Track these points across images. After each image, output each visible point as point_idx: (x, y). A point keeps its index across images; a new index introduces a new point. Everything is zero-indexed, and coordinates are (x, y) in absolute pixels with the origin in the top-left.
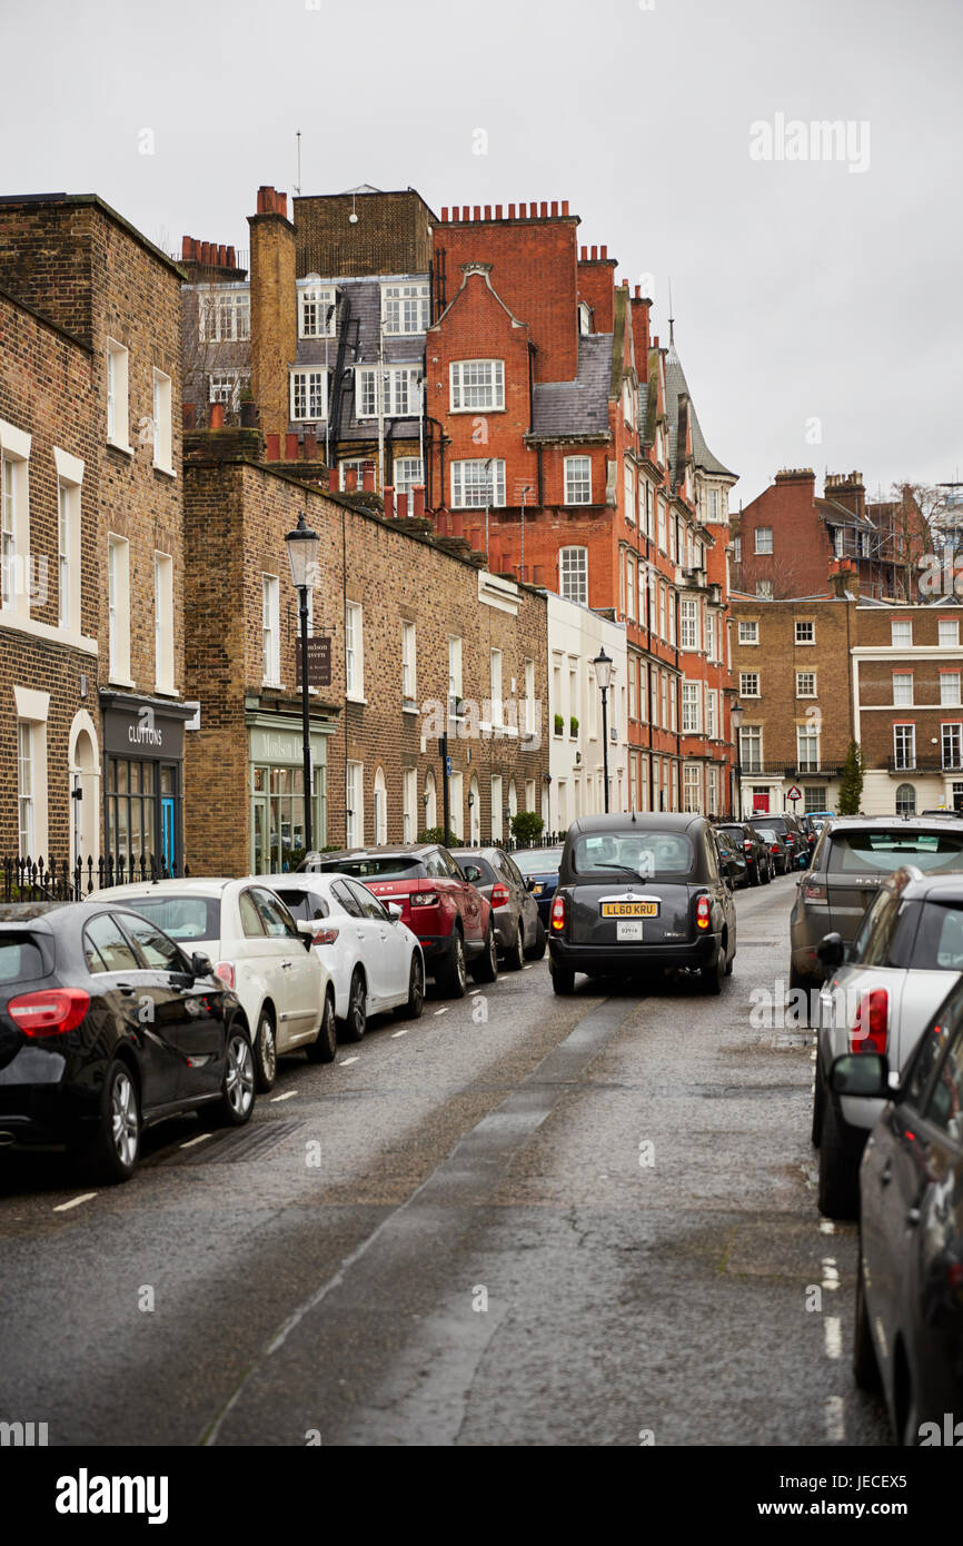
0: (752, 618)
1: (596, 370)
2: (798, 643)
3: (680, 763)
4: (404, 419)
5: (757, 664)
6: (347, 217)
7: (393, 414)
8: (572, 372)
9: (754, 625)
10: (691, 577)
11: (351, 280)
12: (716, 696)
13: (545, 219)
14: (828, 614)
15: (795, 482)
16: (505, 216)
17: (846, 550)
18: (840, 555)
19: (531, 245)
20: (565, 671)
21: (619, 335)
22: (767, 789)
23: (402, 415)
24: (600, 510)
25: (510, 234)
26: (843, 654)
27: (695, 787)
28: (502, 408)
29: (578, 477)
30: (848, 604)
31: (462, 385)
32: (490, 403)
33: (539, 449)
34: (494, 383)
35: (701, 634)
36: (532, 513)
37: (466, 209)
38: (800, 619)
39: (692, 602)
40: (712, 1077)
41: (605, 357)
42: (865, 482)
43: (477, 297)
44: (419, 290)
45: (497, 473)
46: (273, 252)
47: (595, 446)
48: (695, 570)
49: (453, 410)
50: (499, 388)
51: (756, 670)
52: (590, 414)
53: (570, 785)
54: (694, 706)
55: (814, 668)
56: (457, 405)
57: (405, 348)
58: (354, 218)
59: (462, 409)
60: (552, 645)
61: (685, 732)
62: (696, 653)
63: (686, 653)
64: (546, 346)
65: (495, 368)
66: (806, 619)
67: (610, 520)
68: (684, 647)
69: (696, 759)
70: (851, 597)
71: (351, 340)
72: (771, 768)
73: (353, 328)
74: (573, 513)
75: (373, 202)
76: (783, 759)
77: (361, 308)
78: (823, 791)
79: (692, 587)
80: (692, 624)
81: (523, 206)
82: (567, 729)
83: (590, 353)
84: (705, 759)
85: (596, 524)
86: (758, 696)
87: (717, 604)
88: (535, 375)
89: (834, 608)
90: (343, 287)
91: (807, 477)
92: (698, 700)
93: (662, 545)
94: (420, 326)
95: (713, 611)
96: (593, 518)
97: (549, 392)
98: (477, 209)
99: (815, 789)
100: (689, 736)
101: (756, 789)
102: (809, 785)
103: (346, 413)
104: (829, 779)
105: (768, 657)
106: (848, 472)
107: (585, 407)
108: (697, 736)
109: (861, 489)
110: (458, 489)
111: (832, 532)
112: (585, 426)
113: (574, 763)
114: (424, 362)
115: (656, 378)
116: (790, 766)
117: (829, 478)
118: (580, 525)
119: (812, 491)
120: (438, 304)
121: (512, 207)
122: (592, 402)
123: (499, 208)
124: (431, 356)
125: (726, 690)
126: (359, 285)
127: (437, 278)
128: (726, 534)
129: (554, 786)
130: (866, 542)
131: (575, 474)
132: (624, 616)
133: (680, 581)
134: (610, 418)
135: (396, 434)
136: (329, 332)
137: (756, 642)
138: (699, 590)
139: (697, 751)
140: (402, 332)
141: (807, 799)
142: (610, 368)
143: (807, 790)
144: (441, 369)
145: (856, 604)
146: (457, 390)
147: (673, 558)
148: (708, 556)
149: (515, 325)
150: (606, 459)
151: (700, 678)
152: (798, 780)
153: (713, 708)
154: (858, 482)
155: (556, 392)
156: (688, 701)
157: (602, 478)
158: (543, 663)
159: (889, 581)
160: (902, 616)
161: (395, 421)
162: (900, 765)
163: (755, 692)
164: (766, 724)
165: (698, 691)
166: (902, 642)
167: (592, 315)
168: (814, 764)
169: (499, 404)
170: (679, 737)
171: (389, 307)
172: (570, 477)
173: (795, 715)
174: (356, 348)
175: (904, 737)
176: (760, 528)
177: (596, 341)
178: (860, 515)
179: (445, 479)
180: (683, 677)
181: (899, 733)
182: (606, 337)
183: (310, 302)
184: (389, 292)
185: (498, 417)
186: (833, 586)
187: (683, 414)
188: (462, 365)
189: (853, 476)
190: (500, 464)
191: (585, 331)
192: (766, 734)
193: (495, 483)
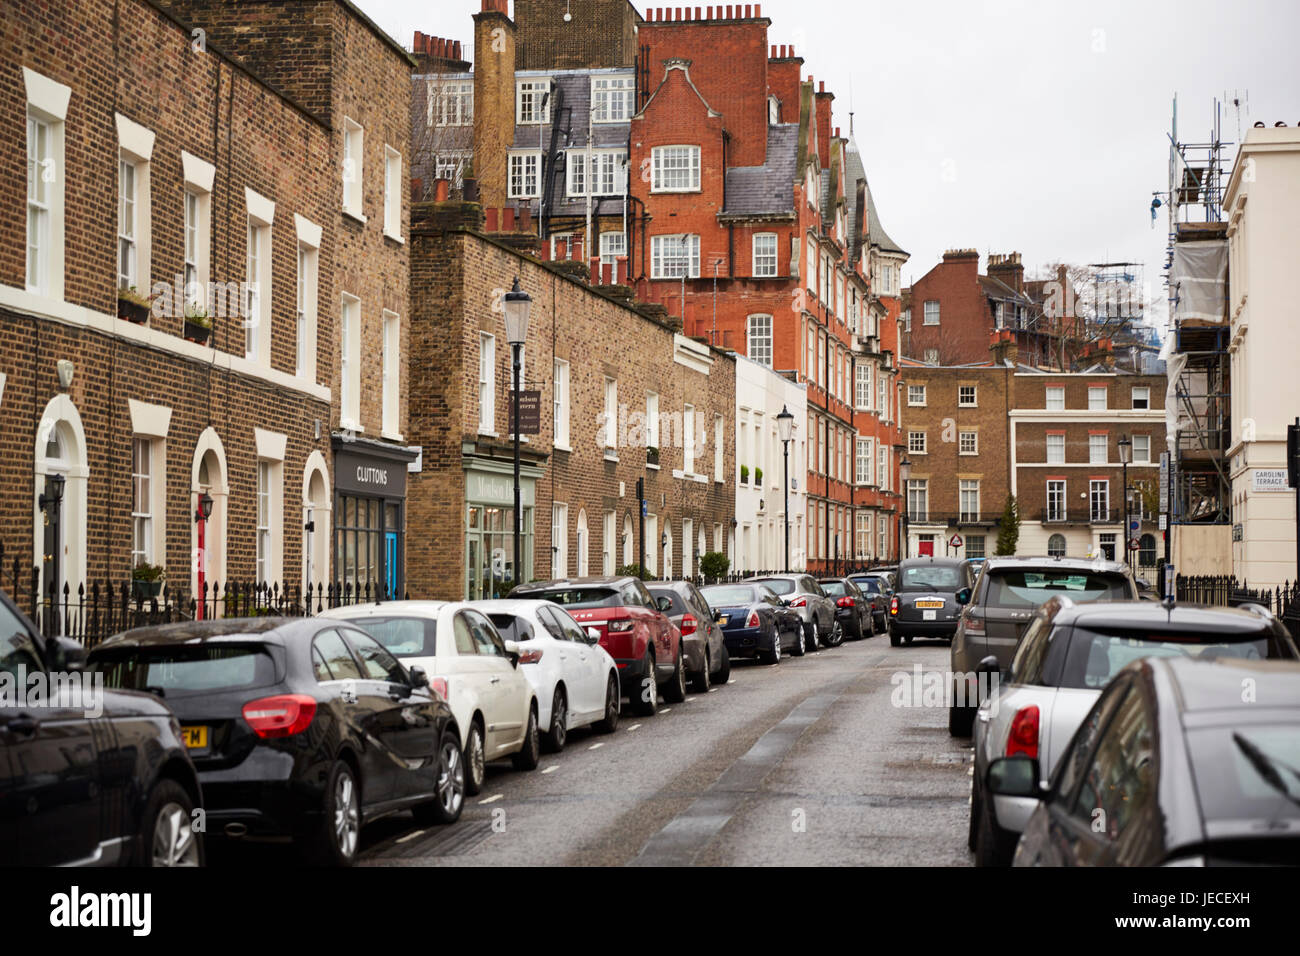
0: (920, 382)
1: (784, 156)
2: (961, 405)
3: (853, 511)
4: (610, 198)
5: (924, 423)
6: (562, 16)
7: (600, 193)
8: (761, 157)
9: (922, 388)
10: (866, 345)
11: (564, 72)
12: (886, 451)
13: (739, 20)
14: (989, 380)
15: (961, 261)
16: (704, 17)
17: (1006, 322)
18: (1001, 326)
19: (726, 43)
20: (751, 426)
21: (805, 125)
22: (931, 537)
23: (608, 194)
24: (785, 281)
25: (708, 33)
26: (1002, 416)
27: (867, 534)
28: (698, 189)
29: (765, 252)
30: (1007, 371)
31: (662, 168)
32: (687, 184)
33: (731, 227)
34: (691, 167)
35: (874, 396)
36: (723, 284)
37: (669, 10)
38: (964, 383)
39: (866, 367)
40: (878, 788)
41: (791, 145)
42: (1024, 262)
43: (677, 89)
44: (625, 83)
45: (692, 248)
47: (781, 224)
48: (869, 338)
49: (654, 190)
50: (695, 171)
51: (923, 429)
52: (777, 196)
53: (754, 528)
54: (867, 460)
55: (975, 428)
56: (657, 186)
57: (612, 134)
58: (568, 17)
59: (662, 189)
60: (740, 402)
61: (859, 483)
62: (869, 412)
63: (860, 412)
64: (738, 134)
65: (692, 153)
66: (970, 383)
68: (858, 407)
69: (868, 508)
70: (1010, 365)
71: (563, 126)
72: (936, 518)
73: (565, 116)
74: (761, 284)
76: (946, 510)
77: (573, 98)
78: (982, 539)
79: (867, 353)
80: (866, 386)
81: (719, 9)
82: (752, 478)
83: (779, 141)
84: (876, 508)
85: (780, 293)
86: (925, 453)
87: (889, 369)
88: (728, 160)
89: (994, 375)
90: (557, 78)
91: (972, 257)
92: (871, 454)
94: (625, 114)
95: (885, 375)
96: (778, 289)
97: (741, 175)
98: (678, 10)
99: (975, 538)
100: (862, 488)
101: (921, 537)
102: (970, 534)
103: (558, 185)
104: (988, 528)
105: (934, 418)
106: (1009, 253)
107: (772, 189)
108: (870, 487)
109: (1020, 268)
110: (657, 261)
111: (993, 306)
112: (772, 206)
113: (758, 509)
114: (629, 146)
115: (837, 164)
116: (953, 516)
117: (991, 257)
118: (767, 295)
119: (976, 268)
120: (642, 95)
121: (710, 9)
122: (779, 185)
123: (698, 10)
124: (635, 141)
125: (896, 446)
126: (571, 77)
127: (642, 73)
128: (898, 306)
129: (739, 529)
130: (1024, 315)
131: (763, 250)
132: (805, 378)
133: (856, 347)
134: (795, 199)
135: (602, 211)
136: (543, 118)
137: (924, 404)
138: (872, 355)
139: (869, 501)
140: (610, 120)
141: (968, 547)
142: (796, 155)
143: (968, 538)
144: (644, 153)
145: (1014, 371)
146: (657, 173)
147: (850, 326)
148: (882, 326)
149: (710, 115)
150: (791, 236)
151: (873, 435)
152: (960, 528)
153: (885, 463)
154: (1018, 261)
155: (747, 175)
156: (863, 456)
157: (787, 253)
158: (731, 419)
159: (1044, 351)
160: (1056, 382)
161: (601, 199)
162: (1052, 516)
163: (922, 448)
164: (931, 478)
165: (871, 446)
166: (1055, 406)
167: (780, 107)
168: (974, 515)
169: (695, 185)
170: (853, 488)
171: (598, 96)
172: (758, 252)
173: (958, 470)
174: (568, 133)
175: (1056, 491)
176: (928, 301)
177: (783, 130)
178: (1019, 291)
179: (645, 252)
180: (857, 434)
181: (1052, 488)
182: (793, 126)
183: (527, 92)
184: (598, 83)
185: (694, 198)
186: (994, 354)
187: (861, 197)
188: (662, 149)
189: (1014, 256)
190: (695, 240)
191: (774, 121)
192: (932, 487)
193: (691, 256)
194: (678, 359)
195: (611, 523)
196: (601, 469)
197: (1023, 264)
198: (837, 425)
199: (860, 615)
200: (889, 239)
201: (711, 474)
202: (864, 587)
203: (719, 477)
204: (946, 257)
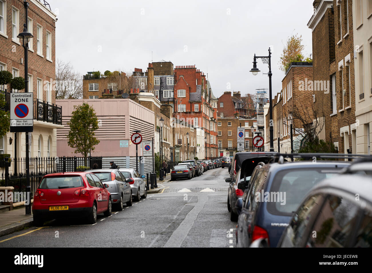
0: (220, 122)
1: (199, 91)
2: (228, 126)
3: (210, 148)
4: (171, 98)
5: (221, 130)
6: (160, 66)
7: (169, 97)
8: (195, 91)
10: (212, 118)
11: (162, 76)
12: (215, 137)
13: (191, 68)
14: (234, 121)
15: (228, 94)
16: (185, 67)
17: (237, 107)
18: (236, 108)
19: (189, 72)
20: (198, 138)
21: (202, 86)
22: (223, 152)
23: (170, 97)
24: (200, 112)
25: (186, 70)
26: (236, 128)
27: (212, 152)
28: (185, 97)
29: (197, 107)
30: (237, 119)
31: (179, 93)
32: (183, 96)
33: (191, 103)
34: (184, 93)
35: (213, 128)
36: (190, 113)
37: (180, 66)
38: (229, 122)
39: (212, 123)
41: (200, 89)
42: (241, 93)
43: (182, 80)
44: (172, 78)
45: (184, 106)
46: (151, 73)
47: (199, 103)
49: (178, 97)
50: (185, 94)
51: (221, 131)
53: (199, 153)
54: (212, 139)
55: (231, 130)
56: (179, 96)
57: (171, 87)
58: (161, 66)
59: (179, 97)
60: (197, 135)
61: (211, 143)
62: (212, 131)
63: (211, 131)
64: (191, 87)
65: (184, 91)
66: (230, 122)
67: (202, 114)
68: (210, 130)
69: (212, 148)
70: (238, 118)
71: (162, 86)
72: (224, 148)
73: (162, 84)
74: (196, 113)
75: (165, 63)
76: (226, 147)
77: (163, 80)
78: (233, 152)
79: (212, 120)
80: (212, 126)
81: (188, 66)
82: (198, 146)
83: (198, 88)
84: (214, 148)
85: (199, 114)
86: (221, 135)
87: (215, 122)
88: (190, 92)
89: (234, 120)
90: (161, 77)
91: (230, 93)
92: (213, 138)
93: (208, 115)
94: (172, 84)
95: (215, 123)
96: (199, 113)
97: (192, 94)
98: (181, 66)
99: (231, 152)
100: (211, 144)
101: (221, 152)
102: (230, 151)
103: (162, 97)
104: (234, 150)
105: (223, 128)
106: (238, 91)
107: (197, 96)
108: (213, 144)
109: (240, 95)
110: (179, 109)
111: (234, 103)
112: (197, 99)
113: (199, 150)
114: (174, 90)
115: (207, 89)
116: (227, 148)
117: (234, 92)
118: (197, 114)
119: (231, 95)
120: (175, 81)
121: (186, 66)
122: (198, 96)
123: (184, 66)
124: (175, 89)
125: (217, 136)
126: (163, 77)
127: (175, 77)
128: (217, 109)
129: (197, 153)
130: (241, 105)
132: (204, 128)
133: (210, 119)
134: (201, 98)
135: (169, 100)
136: (159, 84)
137: (221, 126)
138: (213, 121)
139: (213, 147)
140: (170, 84)
141: (230, 154)
142: (201, 90)
143: (230, 152)
144: (176, 91)
145: (238, 119)
146: (178, 94)
147: (209, 116)
148: (214, 114)
149: (187, 84)
150: (201, 104)
151: (213, 135)
152: (228, 150)
153: (215, 139)
154: (239, 93)
155: (193, 94)
156: (211, 139)
157: (200, 107)
158: (196, 137)
159: (245, 112)
160: (247, 121)
161: (169, 98)
162: (246, 148)
163: (221, 134)
164: (223, 141)
165: (213, 137)
166: (247, 126)
167: (197, 80)
168: (231, 147)
169: (185, 96)
170: (210, 144)
171: (168, 81)
172: (195, 107)
173: (228, 139)
174: (163, 87)
175: (247, 143)
176: (221, 102)
177: (199, 86)
178: (240, 100)
179: (177, 107)
180: (210, 135)
181: (246, 142)
182: (200, 85)
183: (156, 80)
184: (168, 78)
185: (185, 98)
186: (235, 115)
187: (210, 92)
188: (179, 90)
189: (239, 92)
190: (185, 105)
191: (197, 85)
192: (223, 142)
193: (184, 108)
194: (191, 131)
195: (185, 153)
196: (184, 147)
197: (241, 94)
198: (207, 134)
199: (217, 165)
200: (215, 97)
201: (194, 146)
202: (217, 161)
203: (195, 146)
204: (224, 93)
